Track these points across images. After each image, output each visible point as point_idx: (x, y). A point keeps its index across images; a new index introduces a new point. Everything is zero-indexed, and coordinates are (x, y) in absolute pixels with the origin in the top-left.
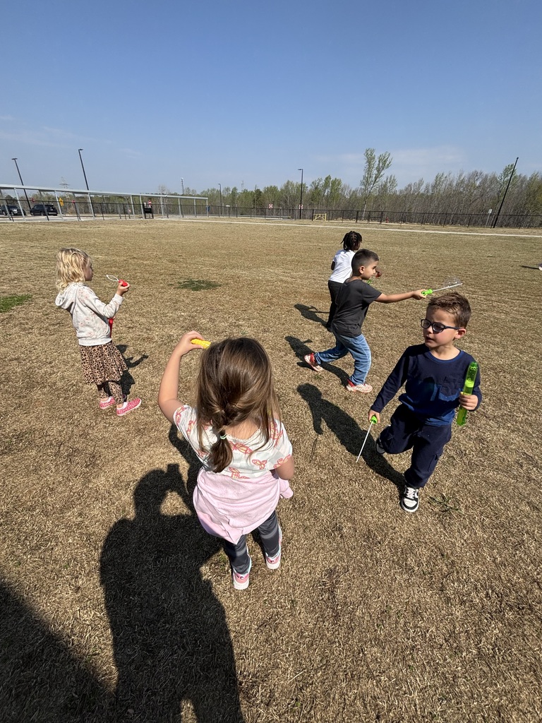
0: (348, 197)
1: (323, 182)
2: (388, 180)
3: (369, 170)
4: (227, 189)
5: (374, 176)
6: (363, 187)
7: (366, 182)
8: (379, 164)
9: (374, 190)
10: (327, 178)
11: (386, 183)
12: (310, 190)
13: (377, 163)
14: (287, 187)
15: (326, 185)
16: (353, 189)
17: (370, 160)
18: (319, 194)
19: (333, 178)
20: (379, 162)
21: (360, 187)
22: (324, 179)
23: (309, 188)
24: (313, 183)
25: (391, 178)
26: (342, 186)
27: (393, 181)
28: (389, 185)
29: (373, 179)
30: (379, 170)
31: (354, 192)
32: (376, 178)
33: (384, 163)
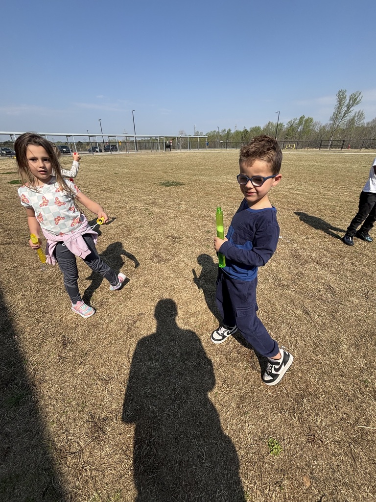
0: (318, 131)
1: (297, 121)
2: (357, 115)
3: (339, 108)
4: (224, 131)
5: (343, 112)
6: (332, 122)
7: (335, 117)
8: (349, 102)
9: (343, 124)
10: (301, 118)
11: (354, 117)
12: (287, 128)
13: (348, 101)
14: (268, 126)
15: (300, 123)
16: (323, 125)
17: (341, 99)
18: (293, 130)
19: (306, 117)
20: (350, 100)
21: (329, 122)
22: (299, 118)
23: (285, 127)
24: (289, 122)
25: (359, 113)
26: (314, 123)
27: (361, 115)
28: (356, 118)
29: (342, 114)
30: (348, 107)
31: (324, 127)
32: (345, 114)
33: (354, 100)
